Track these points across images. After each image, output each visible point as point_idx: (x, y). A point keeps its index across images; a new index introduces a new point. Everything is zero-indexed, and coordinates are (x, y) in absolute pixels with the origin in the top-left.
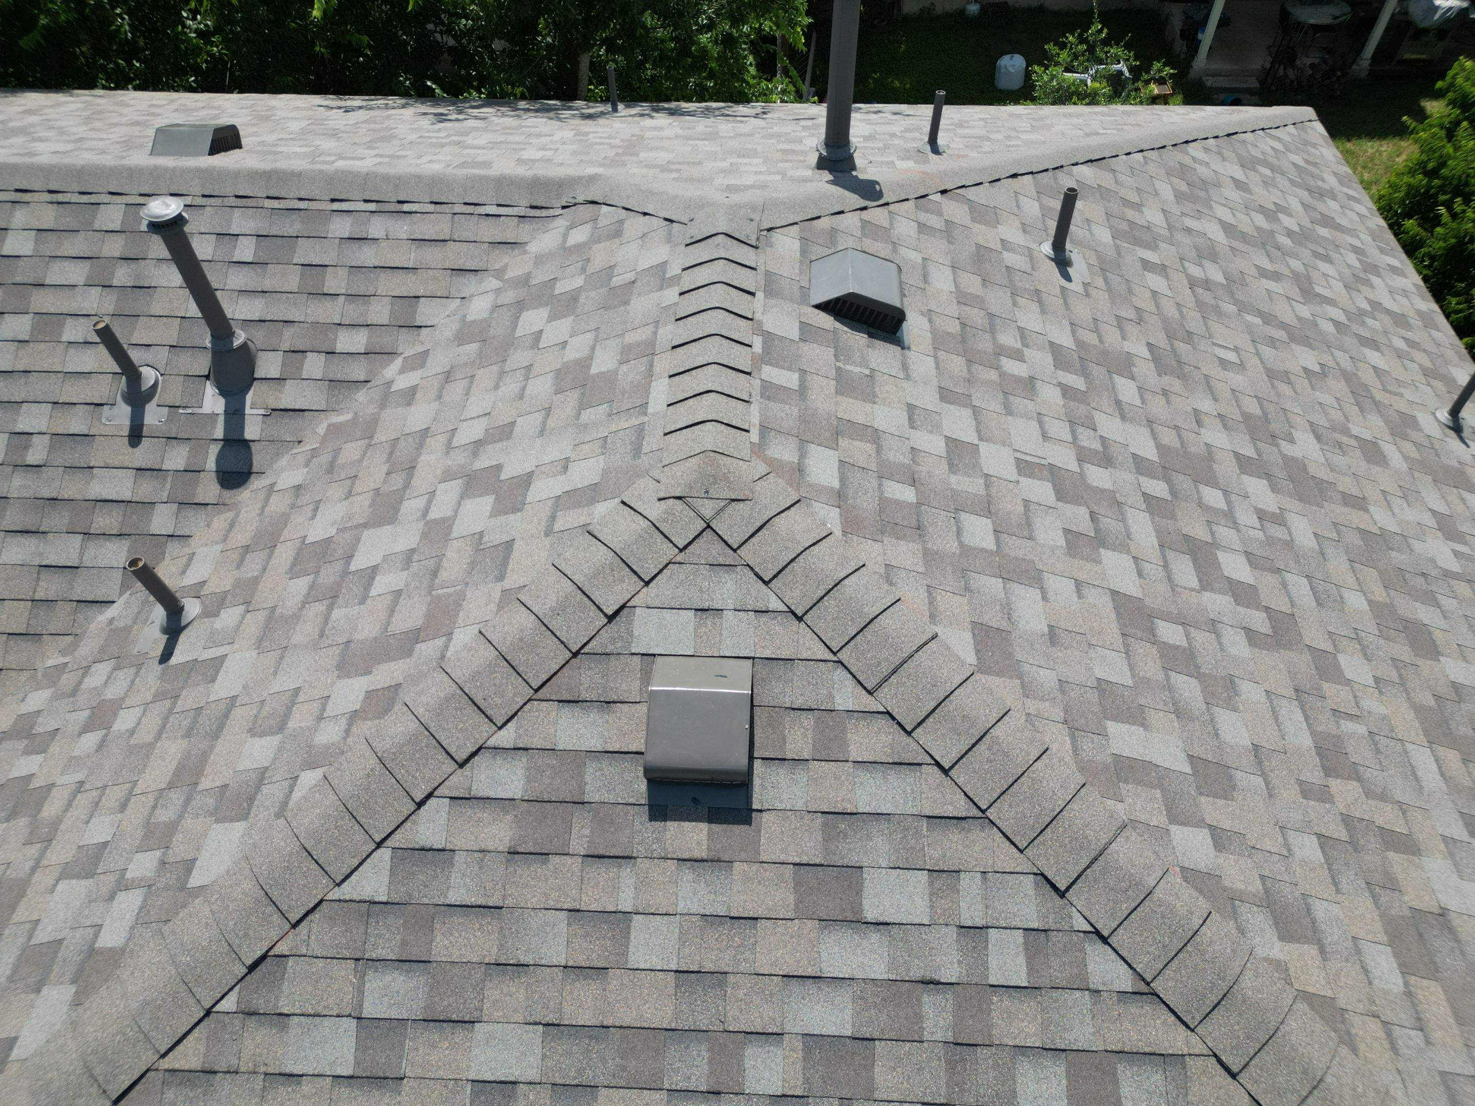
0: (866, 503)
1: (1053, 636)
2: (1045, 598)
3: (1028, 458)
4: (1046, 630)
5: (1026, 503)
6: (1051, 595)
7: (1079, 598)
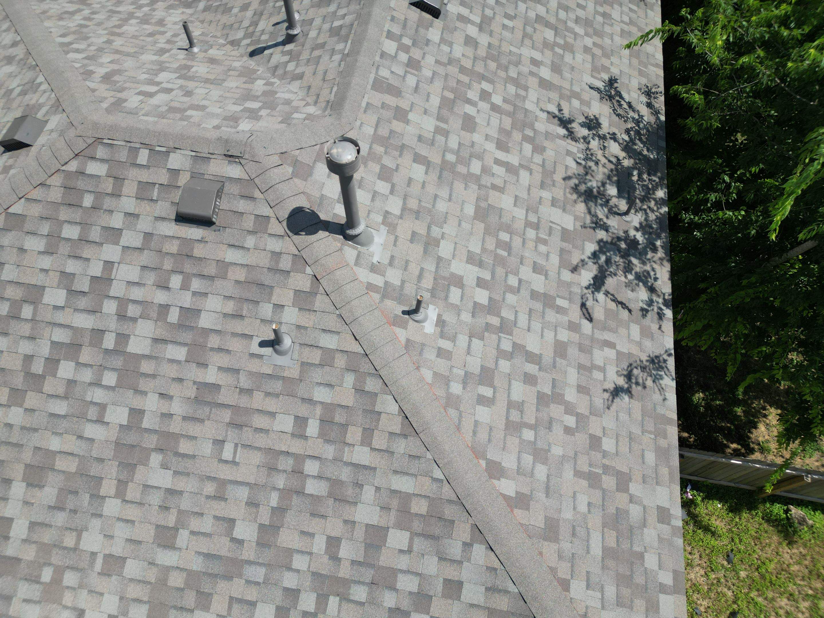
0: (81, 184)
1: (22, 250)
2: (40, 253)
3: (115, 270)
4: (25, 248)
5: (88, 260)
6: (42, 257)
7: (41, 269)
